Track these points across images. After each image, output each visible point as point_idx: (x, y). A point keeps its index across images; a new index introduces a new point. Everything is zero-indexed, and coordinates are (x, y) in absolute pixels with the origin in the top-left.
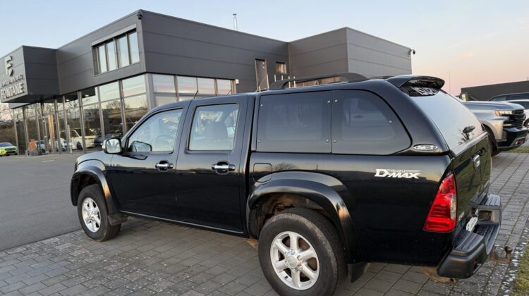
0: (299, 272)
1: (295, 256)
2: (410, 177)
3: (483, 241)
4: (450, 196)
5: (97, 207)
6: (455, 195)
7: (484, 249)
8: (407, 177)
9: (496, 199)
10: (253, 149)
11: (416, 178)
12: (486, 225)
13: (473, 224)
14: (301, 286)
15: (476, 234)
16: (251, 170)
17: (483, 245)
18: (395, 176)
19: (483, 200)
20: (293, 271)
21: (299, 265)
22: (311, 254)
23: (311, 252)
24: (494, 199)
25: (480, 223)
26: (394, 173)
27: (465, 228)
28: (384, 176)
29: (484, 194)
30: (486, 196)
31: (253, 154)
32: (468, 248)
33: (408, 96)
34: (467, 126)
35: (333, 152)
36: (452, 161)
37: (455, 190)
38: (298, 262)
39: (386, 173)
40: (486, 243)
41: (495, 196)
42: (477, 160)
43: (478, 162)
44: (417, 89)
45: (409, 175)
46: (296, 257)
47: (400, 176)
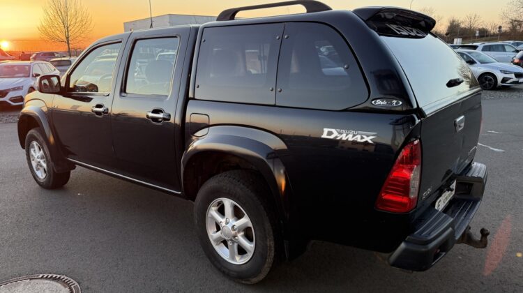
0: (236, 245)
1: (229, 226)
2: (363, 141)
3: (452, 225)
4: (411, 170)
5: (42, 151)
6: (419, 167)
7: (452, 234)
8: (359, 140)
9: (481, 168)
10: (191, 95)
11: (370, 142)
12: (464, 200)
13: (446, 198)
14: (239, 261)
15: (445, 215)
16: (187, 120)
17: (450, 229)
18: (344, 139)
19: (465, 169)
20: (230, 243)
21: (235, 236)
22: (246, 223)
23: (245, 220)
24: (479, 168)
25: (457, 196)
26: (344, 135)
27: (433, 204)
28: (332, 137)
29: (467, 162)
30: (470, 164)
31: (190, 101)
32: (429, 234)
33: (376, 34)
34: (453, 78)
35: (277, 104)
36: (421, 122)
37: (419, 161)
38: (233, 232)
39: (335, 134)
40: (456, 227)
41: (479, 165)
42: (461, 121)
43: (463, 125)
44: (393, 27)
45: (362, 138)
46: (230, 228)
47: (350, 138)
